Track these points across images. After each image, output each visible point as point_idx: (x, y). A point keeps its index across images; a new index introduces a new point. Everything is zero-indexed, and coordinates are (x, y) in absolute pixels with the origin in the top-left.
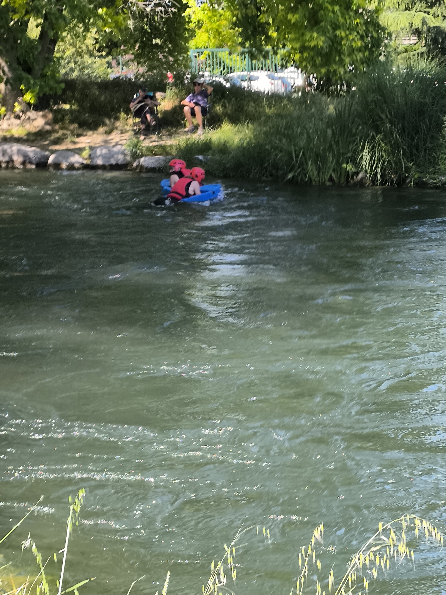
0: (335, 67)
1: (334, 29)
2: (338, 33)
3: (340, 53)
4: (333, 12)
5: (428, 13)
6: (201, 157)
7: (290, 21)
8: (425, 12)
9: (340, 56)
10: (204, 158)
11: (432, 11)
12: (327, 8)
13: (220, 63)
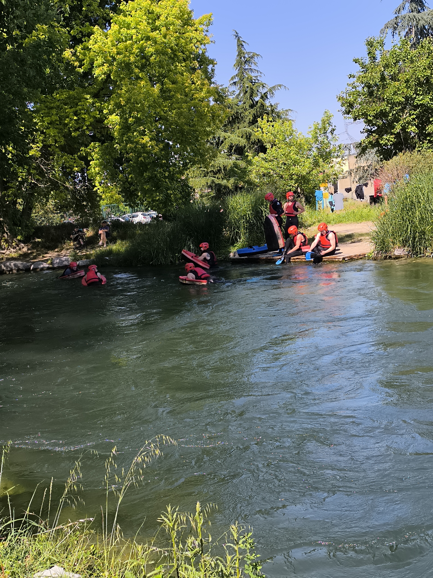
0: (169, 208)
1: (167, 190)
2: (169, 192)
3: (171, 201)
4: (166, 182)
5: (215, 177)
6: (107, 258)
7: (145, 188)
8: (213, 177)
9: (171, 203)
10: (109, 258)
11: (216, 176)
12: (162, 180)
13: (119, 210)
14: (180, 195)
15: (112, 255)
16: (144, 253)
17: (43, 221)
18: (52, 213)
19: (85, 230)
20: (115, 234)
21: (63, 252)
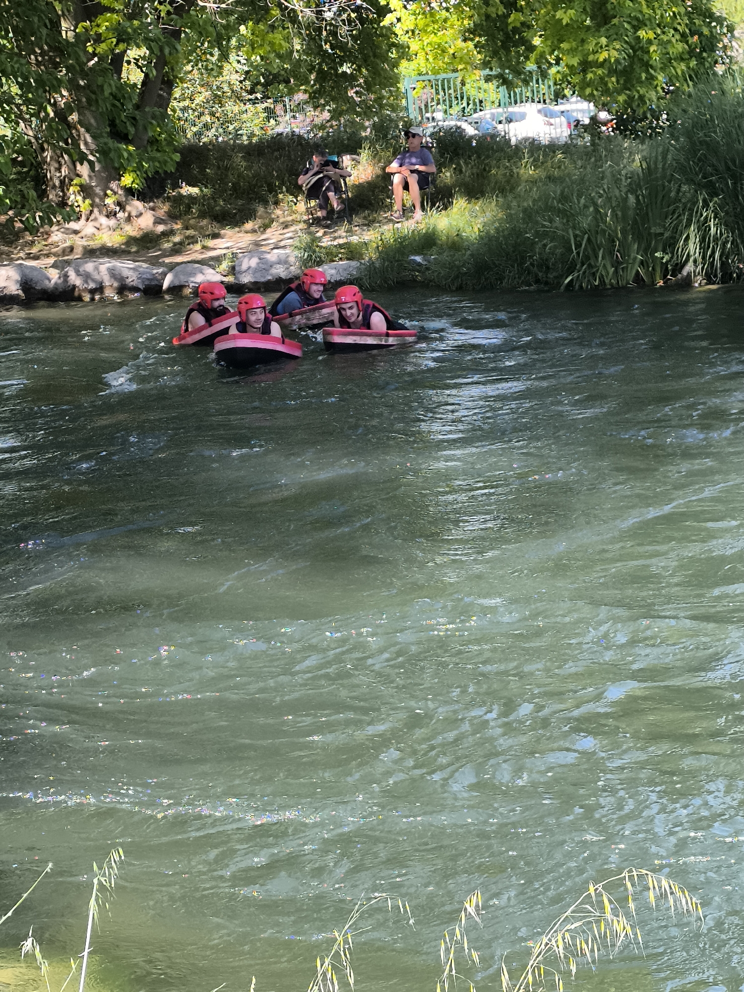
0: (641, 90)
1: (636, 28)
2: (642, 33)
6: (418, 259)
7: (560, 21)
10: (424, 259)
13: (462, 95)
14: (680, 47)
15: (435, 249)
16: (545, 245)
17: (207, 127)
18: (239, 98)
19: (347, 160)
20: (447, 176)
21: (273, 234)
